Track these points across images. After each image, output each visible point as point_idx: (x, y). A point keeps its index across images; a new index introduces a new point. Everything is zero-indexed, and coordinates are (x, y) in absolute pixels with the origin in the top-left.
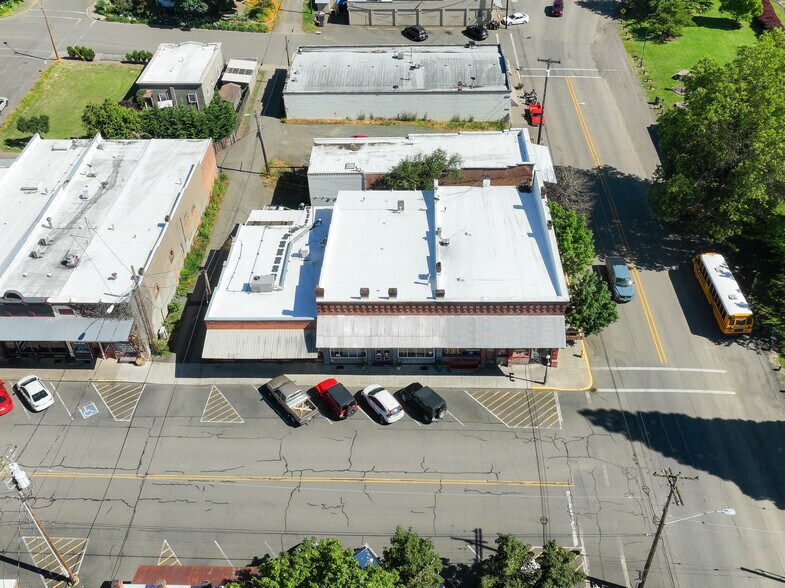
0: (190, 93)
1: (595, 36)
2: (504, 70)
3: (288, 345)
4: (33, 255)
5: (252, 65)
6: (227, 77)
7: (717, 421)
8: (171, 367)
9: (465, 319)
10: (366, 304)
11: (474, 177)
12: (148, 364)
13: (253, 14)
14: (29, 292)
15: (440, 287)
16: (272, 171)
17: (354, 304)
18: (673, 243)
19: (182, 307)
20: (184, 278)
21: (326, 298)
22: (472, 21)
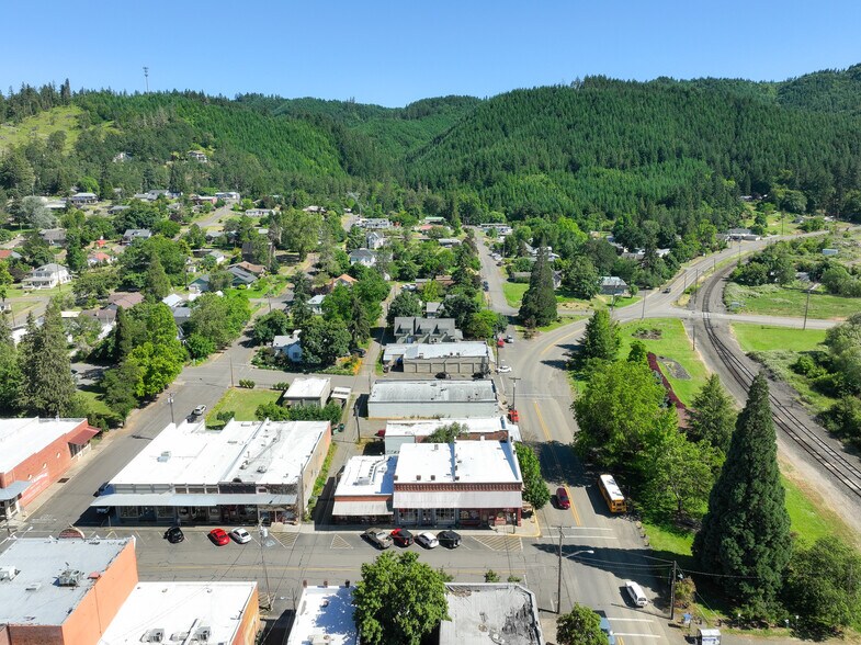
0: (314, 402)
1: (550, 378)
2: (495, 391)
3: (378, 508)
4: (242, 468)
5: (348, 390)
6: (333, 395)
7: (606, 549)
8: (312, 526)
9: (471, 493)
10: (419, 485)
11: (476, 436)
12: (299, 525)
13: (346, 366)
14: (245, 480)
15: (457, 475)
16: (362, 441)
17: (413, 484)
18: (588, 475)
19: (316, 502)
20: (316, 489)
21: (399, 481)
22: (477, 370)
